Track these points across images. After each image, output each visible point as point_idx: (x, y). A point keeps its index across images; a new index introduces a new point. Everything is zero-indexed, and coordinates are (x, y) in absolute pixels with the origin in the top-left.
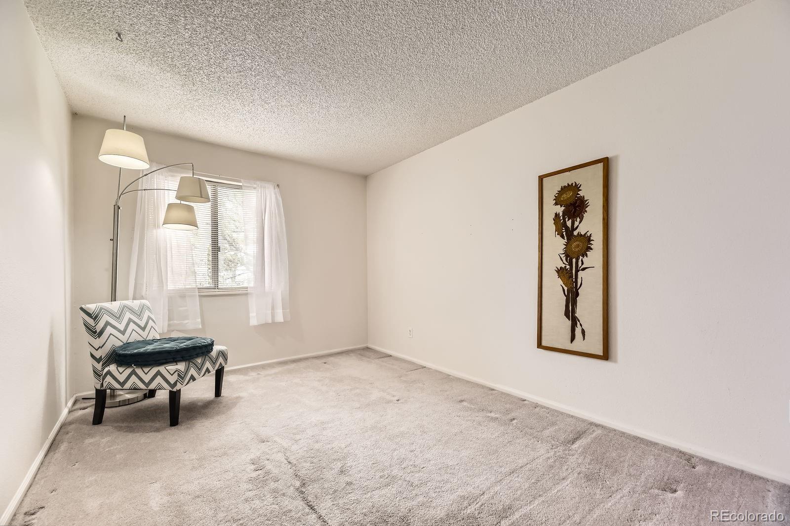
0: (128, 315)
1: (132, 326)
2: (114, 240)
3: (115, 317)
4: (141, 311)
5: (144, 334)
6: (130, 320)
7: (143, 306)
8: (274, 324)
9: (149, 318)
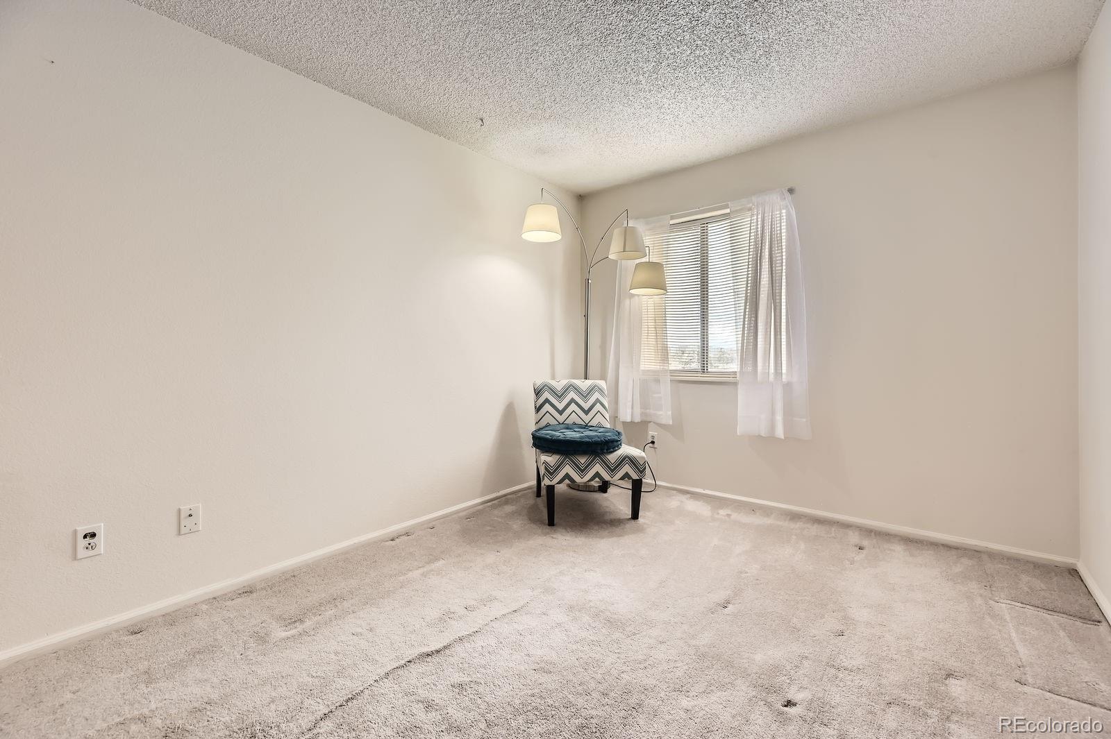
0: (572, 395)
1: (573, 407)
2: (586, 316)
3: (557, 395)
4: (589, 393)
5: (587, 418)
6: (572, 401)
7: (594, 387)
8: (771, 439)
9: (598, 401)
